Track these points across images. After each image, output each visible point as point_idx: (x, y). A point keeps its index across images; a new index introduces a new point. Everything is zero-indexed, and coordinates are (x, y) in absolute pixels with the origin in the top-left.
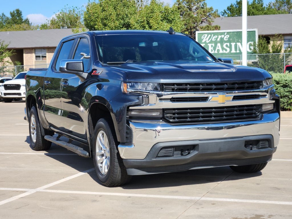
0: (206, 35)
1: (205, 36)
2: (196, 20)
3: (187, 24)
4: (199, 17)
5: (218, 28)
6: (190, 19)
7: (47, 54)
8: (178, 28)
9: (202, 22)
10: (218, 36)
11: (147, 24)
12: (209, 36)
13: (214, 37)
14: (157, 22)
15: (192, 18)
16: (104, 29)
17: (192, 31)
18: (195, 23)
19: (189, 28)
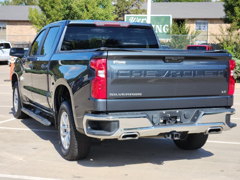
0: (133, 18)
1: (131, 19)
2: (128, 4)
3: (120, 7)
4: (130, 2)
5: (145, 11)
6: (123, 3)
7: (7, 26)
8: (109, 12)
9: (132, 6)
10: (142, 19)
11: (85, 8)
12: (135, 18)
13: (139, 20)
14: (93, 7)
15: (124, 2)
16: (51, 10)
17: (124, 12)
18: (126, 7)
19: (122, 10)
